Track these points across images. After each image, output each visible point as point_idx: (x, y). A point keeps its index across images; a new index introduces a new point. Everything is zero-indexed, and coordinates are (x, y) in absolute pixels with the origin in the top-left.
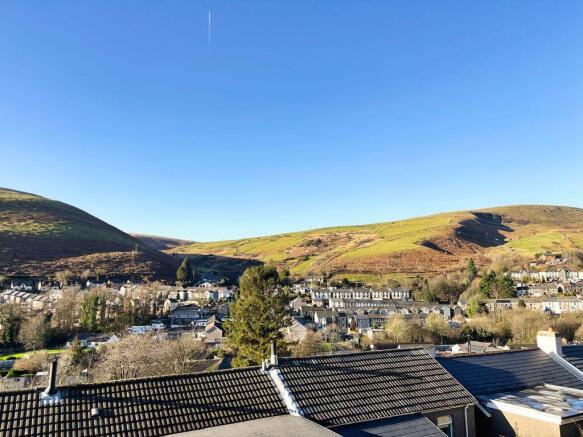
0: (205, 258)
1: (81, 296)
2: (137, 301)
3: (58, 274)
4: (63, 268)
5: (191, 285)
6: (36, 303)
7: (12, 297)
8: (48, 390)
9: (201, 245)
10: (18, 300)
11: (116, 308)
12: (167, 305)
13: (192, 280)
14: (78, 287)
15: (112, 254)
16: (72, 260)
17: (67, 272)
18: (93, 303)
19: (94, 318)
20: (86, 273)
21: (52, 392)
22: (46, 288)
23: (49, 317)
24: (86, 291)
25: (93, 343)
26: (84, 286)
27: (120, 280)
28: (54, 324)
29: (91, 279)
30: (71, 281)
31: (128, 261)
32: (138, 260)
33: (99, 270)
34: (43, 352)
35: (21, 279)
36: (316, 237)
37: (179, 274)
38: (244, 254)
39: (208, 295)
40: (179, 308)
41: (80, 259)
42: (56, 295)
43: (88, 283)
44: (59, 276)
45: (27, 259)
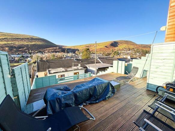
0: (69, 49)
2: (60, 56)
6: (44, 56)
7: (39, 55)
11: (57, 57)
13: (68, 52)
15: (54, 48)
16: (48, 49)
18: (53, 55)
19: (54, 58)
22: (44, 53)
26: (50, 53)
27: (56, 52)
28: (48, 59)
31: (57, 49)
33: (52, 51)
35: (40, 52)
36: (88, 45)
37: (66, 51)
38: (76, 48)
39: (71, 55)
40: (67, 57)
44: (46, 51)
45: (40, 49)
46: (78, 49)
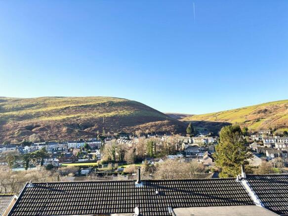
0: (200, 122)
1: (146, 141)
2: (169, 144)
3: (136, 132)
4: (138, 129)
5: (194, 136)
6: (129, 144)
7: (121, 142)
8: (138, 181)
9: (197, 116)
10: (123, 143)
11: (160, 147)
12: (183, 146)
13: (194, 134)
14: (144, 137)
15: (157, 122)
16: (141, 126)
17: (140, 131)
18: (151, 144)
19: (152, 151)
20: (147, 131)
21: (139, 182)
22: (133, 138)
23: (135, 150)
24: (148, 139)
25: (153, 163)
26: (147, 137)
27: (161, 134)
28: (137, 153)
29: (149, 134)
30: (142, 135)
31: (164, 125)
32: (168, 125)
33: (153, 130)
34: (134, 165)
35: (123, 134)
37: (188, 131)
38: (221, 119)
39: (203, 141)
40: (189, 147)
41: (144, 125)
42: (137, 140)
43: (148, 136)
45: (125, 126)
46: (229, 122)
